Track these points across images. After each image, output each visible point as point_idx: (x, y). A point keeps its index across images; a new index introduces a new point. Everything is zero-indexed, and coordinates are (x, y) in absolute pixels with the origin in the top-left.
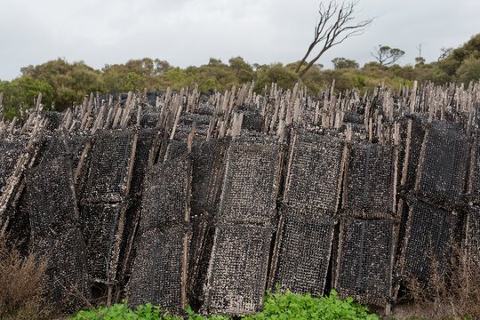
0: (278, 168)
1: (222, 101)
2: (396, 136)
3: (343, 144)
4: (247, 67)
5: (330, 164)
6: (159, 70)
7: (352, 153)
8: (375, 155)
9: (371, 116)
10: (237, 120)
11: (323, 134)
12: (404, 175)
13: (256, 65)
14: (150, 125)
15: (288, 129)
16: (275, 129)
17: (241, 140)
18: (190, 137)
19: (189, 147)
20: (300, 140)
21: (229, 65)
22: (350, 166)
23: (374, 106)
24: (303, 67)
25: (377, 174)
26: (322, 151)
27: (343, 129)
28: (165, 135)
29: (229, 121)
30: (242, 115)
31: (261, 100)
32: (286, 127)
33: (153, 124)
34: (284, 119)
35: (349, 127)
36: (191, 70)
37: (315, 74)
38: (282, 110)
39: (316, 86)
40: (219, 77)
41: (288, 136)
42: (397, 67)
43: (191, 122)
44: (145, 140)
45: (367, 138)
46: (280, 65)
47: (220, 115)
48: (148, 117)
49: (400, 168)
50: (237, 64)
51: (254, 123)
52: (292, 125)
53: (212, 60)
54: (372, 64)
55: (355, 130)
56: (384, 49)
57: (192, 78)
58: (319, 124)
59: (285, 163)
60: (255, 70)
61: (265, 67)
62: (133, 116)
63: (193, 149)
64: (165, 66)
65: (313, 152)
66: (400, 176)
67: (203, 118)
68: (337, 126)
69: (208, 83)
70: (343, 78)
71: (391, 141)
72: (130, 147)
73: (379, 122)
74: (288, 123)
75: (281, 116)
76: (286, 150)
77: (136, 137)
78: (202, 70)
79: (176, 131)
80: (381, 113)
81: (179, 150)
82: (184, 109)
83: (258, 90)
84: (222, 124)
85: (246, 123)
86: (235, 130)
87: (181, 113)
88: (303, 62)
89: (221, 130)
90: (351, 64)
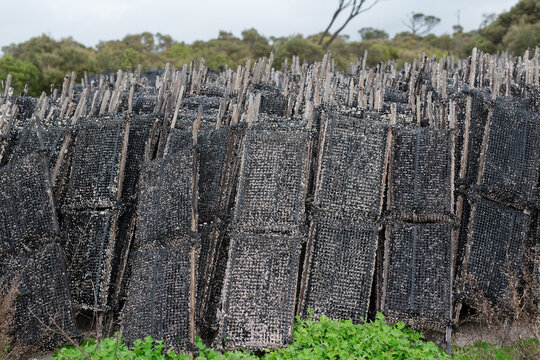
0: (306, 161)
1: (235, 79)
2: (452, 118)
3: (386, 129)
4: (263, 40)
5: (371, 155)
6: (161, 46)
7: (398, 140)
8: (427, 142)
9: (417, 93)
10: (254, 102)
11: (361, 117)
12: (463, 166)
13: (272, 38)
14: (146, 110)
15: (317, 111)
16: (301, 112)
17: (259, 128)
18: (196, 124)
19: (195, 137)
20: (332, 125)
21: (241, 38)
22: (396, 156)
23: (420, 81)
24: (326, 39)
25: (431, 166)
26: (361, 139)
27: (385, 110)
28: (164, 123)
29: (244, 103)
30: (259, 95)
31: (281, 77)
32: (315, 109)
33: (149, 110)
34: (311, 99)
35: (393, 107)
36: (198, 45)
37: (341, 46)
38: (309, 88)
39: (342, 59)
40: (231, 52)
41: (318, 120)
42: (432, 37)
43: (196, 106)
44: (139, 129)
45: (415, 121)
46: (300, 36)
47: (232, 96)
48: (144, 101)
49: (458, 157)
50: (251, 37)
51: (274, 105)
52: (322, 106)
53: (222, 34)
54: (404, 34)
55: (399, 111)
56: (417, 16)
57: (199, 54)
58: (355, 105)
59: (315, 155)
60: (271, 43)
61: (283, 40)
62: (124, 100)
63: (200, 139)
64: (168, 40)
65: (350, 140)
66: (458, 168)
67: (211, 100)
68: (379, 106)
69: (218, 59)
70: (373, 51)
71: (445, 123)
72: (121, 139)
73: (429, 101)
74: (316, 104)
75: (308, 96)
76: (316, 137)
77: (128, 127)
78: (211, 44)
79: (178, 118)
80: (430, 89)
81: (182, 142)
82: (188, 89)
83: (277, 66)
84: (235, 108)
85: (265, 106)
86: (252, 115)
87: (184, 95)
88: (326, 33)
89: (234, 115)
90: (380, 34)
